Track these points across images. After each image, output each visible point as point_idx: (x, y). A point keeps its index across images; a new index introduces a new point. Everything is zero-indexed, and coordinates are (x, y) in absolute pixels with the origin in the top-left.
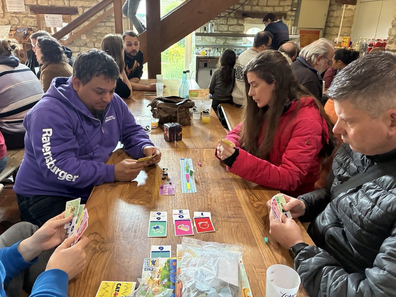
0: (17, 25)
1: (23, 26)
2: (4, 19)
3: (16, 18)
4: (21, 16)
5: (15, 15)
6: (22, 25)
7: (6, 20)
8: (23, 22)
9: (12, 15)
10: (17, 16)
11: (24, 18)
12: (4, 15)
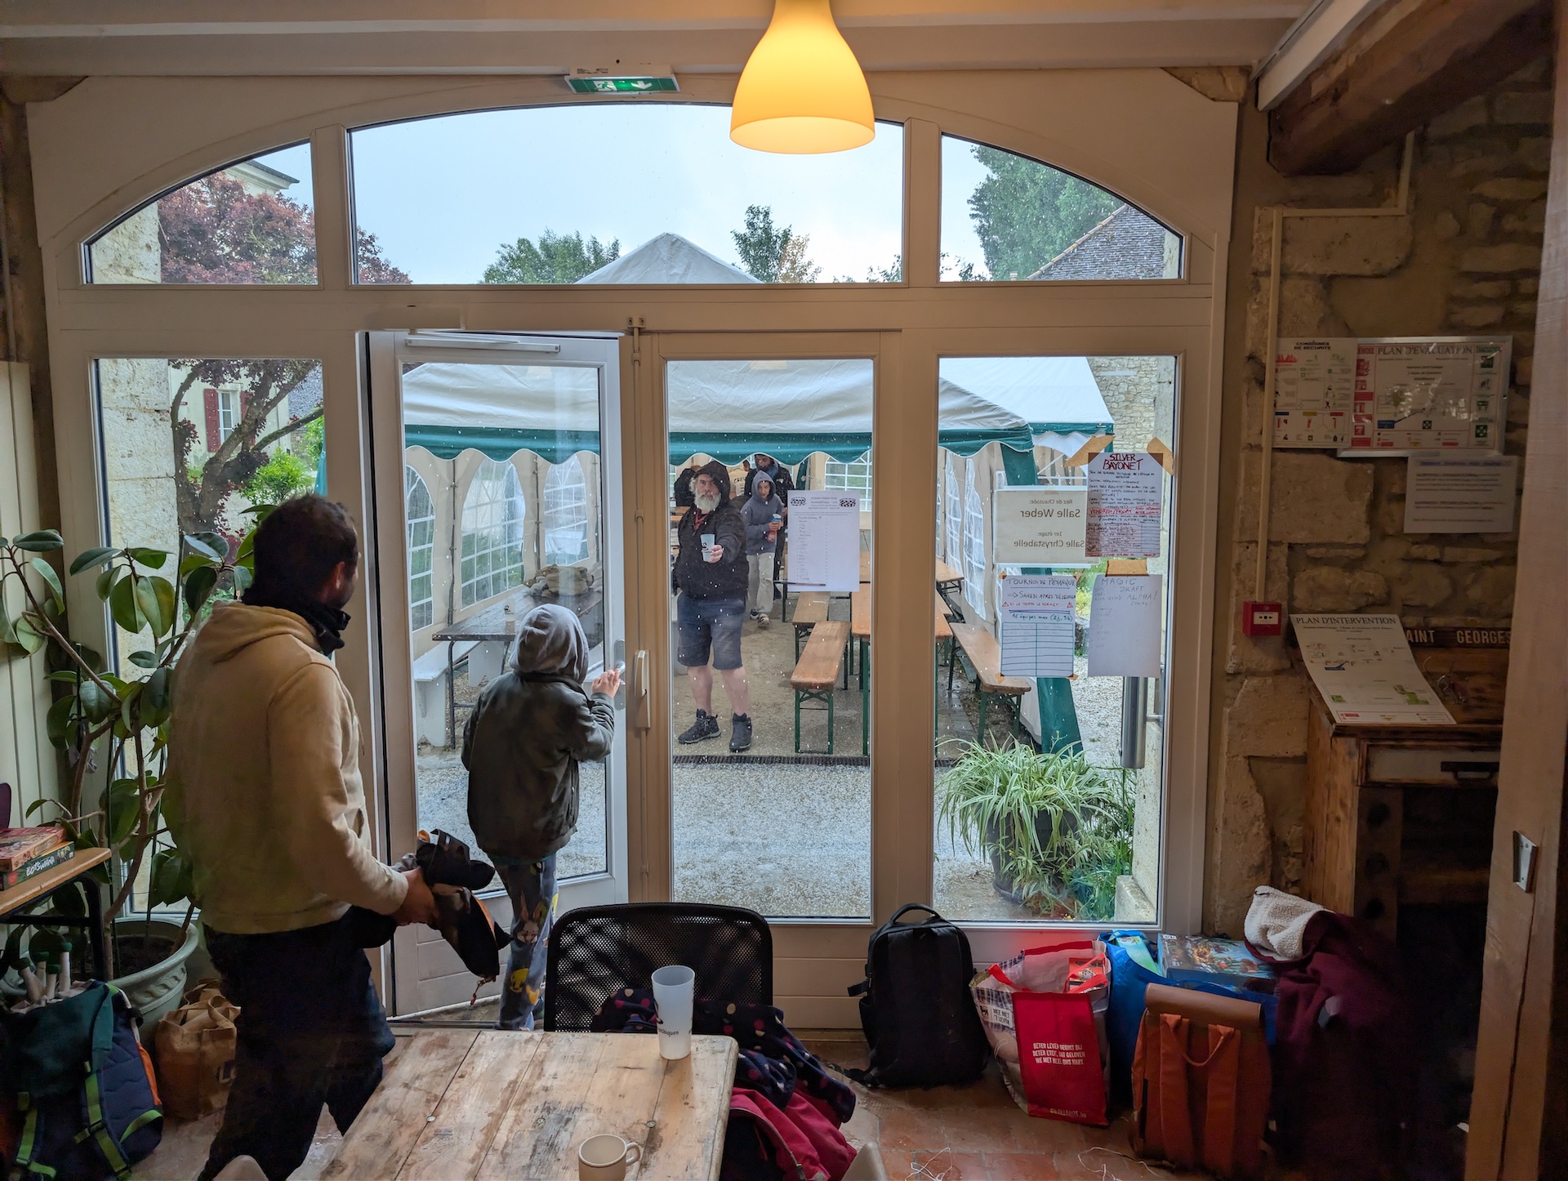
0: (1437, 611)
1: (1477, 613)
2: (1358, 575)
3: (1435, 568)
4: (1475, 555)
5: (1431, 552)
6: (1470, 612)
7: (1369, 581)
8: (1475, 593)
9: (1417, 551)
10: (1451, 553)
11: (1489, 570)
12: (1364, 557)
